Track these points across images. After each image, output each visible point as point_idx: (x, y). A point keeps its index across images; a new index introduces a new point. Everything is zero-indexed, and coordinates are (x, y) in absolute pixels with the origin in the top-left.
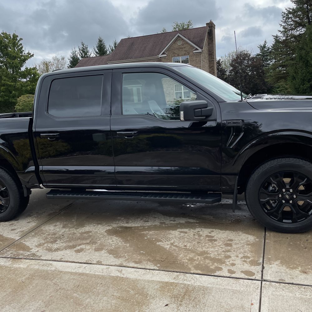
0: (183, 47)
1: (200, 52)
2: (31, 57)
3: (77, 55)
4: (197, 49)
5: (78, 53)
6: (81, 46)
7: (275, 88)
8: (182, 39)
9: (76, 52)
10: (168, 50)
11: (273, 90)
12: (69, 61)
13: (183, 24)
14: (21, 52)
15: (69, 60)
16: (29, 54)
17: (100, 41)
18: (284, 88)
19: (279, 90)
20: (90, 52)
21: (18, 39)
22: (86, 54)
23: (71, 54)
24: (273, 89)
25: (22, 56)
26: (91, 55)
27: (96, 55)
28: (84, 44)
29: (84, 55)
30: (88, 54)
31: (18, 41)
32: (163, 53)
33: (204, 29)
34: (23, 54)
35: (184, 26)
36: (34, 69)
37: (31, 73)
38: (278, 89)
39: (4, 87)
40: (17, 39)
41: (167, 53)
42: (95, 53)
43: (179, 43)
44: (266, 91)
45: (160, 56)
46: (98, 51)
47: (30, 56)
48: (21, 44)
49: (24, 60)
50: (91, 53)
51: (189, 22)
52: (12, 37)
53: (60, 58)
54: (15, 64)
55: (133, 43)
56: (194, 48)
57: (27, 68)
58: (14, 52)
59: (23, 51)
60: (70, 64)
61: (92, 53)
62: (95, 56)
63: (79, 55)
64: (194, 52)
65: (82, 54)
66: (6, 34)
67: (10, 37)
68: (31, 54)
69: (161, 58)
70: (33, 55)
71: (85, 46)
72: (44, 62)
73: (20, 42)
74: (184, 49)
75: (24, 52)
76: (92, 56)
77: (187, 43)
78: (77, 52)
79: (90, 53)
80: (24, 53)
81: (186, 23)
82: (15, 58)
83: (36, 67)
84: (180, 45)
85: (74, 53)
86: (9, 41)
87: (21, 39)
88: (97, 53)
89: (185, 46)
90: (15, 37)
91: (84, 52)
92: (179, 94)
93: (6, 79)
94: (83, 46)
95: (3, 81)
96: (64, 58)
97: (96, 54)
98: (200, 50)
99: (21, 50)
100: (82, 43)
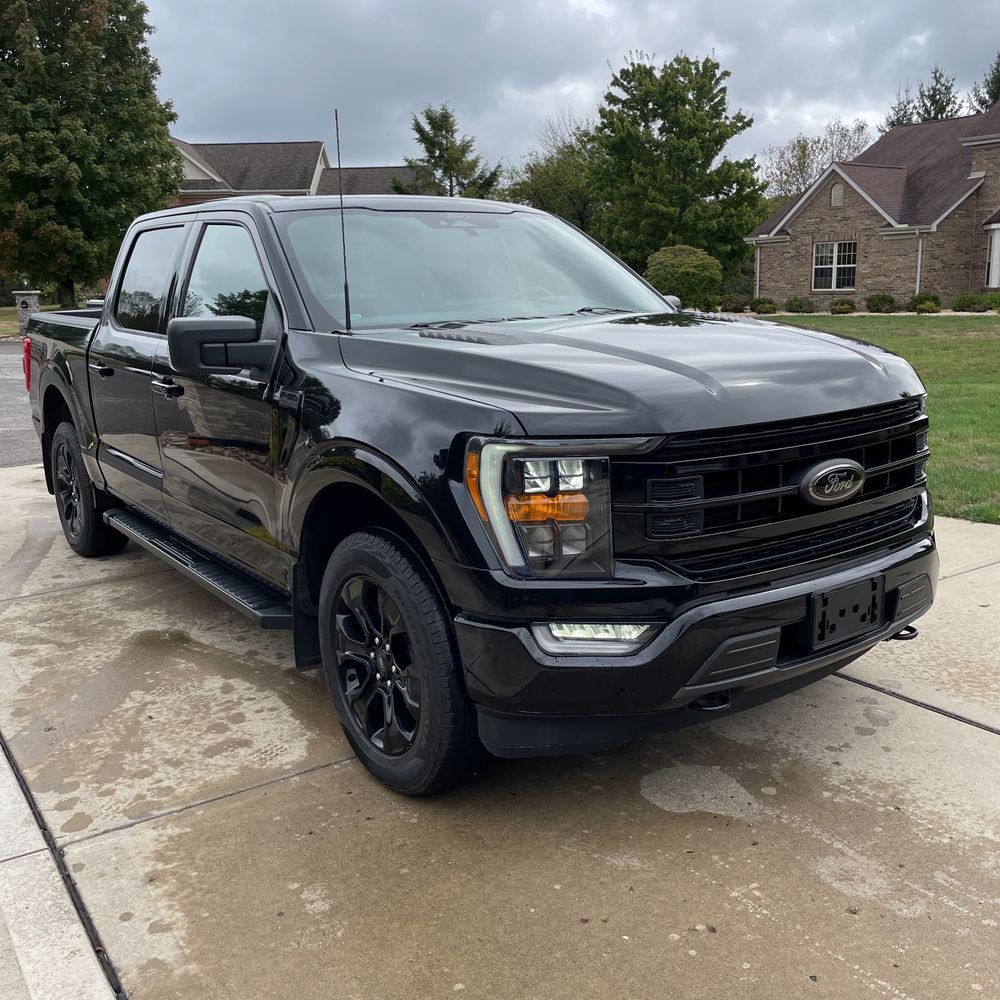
2: (743, 128)
3: (911, 114)
5: (915, 107)
6: (930, 84)
9: (909, 103)
14: (718, 115)
15: (879, 130)
16: (739, 118)
20: (958, 102)
21: (718, 73)
22: (942, 109)
23: (892, 113)
25: (717, 126)
26: (959, 114)
27: (978, 112)
28: (941, 76)
29: (933, 113)
30: (948, 109)
31: (717, 82)
34: (722, 120)
36: (749, 164)
37: (731, 177)
39: (649, 221)
40: (714, 75)
42: (975, 104)
46: (987, 97)
47: (739, 125)
48: (723, 90)
49: (720, 141)
50: (960, 107)
52: (701, 69)
53: (852, 127)
57: (726, 163)
58: (694, 115)
59: (725, 110)
62: (972, 113)
63: (918, 113)
65: (927, 111)
66: (687, 60)
67: (697, 68)
68: (745, 117)
70: (749, 124)
71: (943, 80)
73: (723, 84)
75: (724, 114)
76: (964, 112)
78: (911, 105)
79: (957, 107)
80: (727, 118)
82: (693, 132)
83: (752, 159)
85: (901, 108)
86: (690, 82)
87: (726, 74)
88: (982, 102)
90: (710, 67)
91: (934, 102)
93: (658, 197)
94: (938, 81)
95: (647, 202)
96: (863, 127)
97: (978, 108)
99: (717, 111)
100: (935, 73)
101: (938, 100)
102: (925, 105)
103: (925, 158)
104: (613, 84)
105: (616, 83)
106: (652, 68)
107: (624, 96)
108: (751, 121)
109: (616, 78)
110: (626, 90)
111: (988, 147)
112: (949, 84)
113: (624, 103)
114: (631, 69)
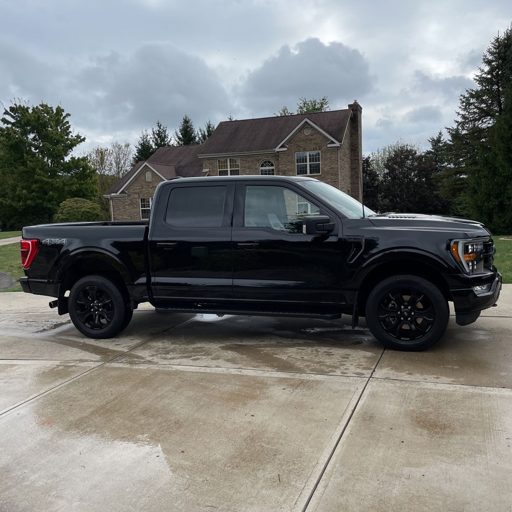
0: (311, 137)
1: (338, 147)
2: (81, 141)
3: (149, 141)
4: (333, 142)
5: (151, 138)
6: (156, 129)
7: (455, 204)
8: (312, 127)
9: (147, 136)
10: (289, 141)
11: (452, 207)
12: (136, 149)
13: (314, 102)
14: (68, 134)
15: (136, 147)
16: (78, 137)
17: (186, 122)
18: (467, 205)
19: (461, 208)
20: (169, 137)
21: (64, 114)
22: (163, 140)
23: (140, 140)
24: (451, 205)
25: (68, 139)
27: (178, 142)
28: (161, 125)
29: (159, 141)
30: (166, 140)
31: (64, 118)
32: (283, 146)
33: (345, 113)
34: (70, 137)
35: (315, 105)
36: (84, 159)
37: (80, 165)
38: (459, 207)
39: (37, 185)
40: (62, 115)
41: (287, 146)
42: (177, 139)
43: (307, 132)
44: (440, 207)
45: (277, 149)
46: (181, 136)
47: (79, 140)
48: (68, 122)
49: (71, 146)
50: (171, 139)
51: (323, 100)
52: (55, 111)
53: (123, 145)
54: (56, 151)
55: (237, 129)
56: (329, 140)
57: (73, 158)
58: (56, 133)
59: (70, 132)
60: (137, 154)
61: (173, 139)
62: (176, 143)
63: (153, 141)
64: (329, 146)
65: (156, 140)
66: (46, 106)
67: (53, 112)
68: (81, 137)
69: (278, 152)
70: (84, 140)
71: (162, 127)
72: (98, 150)
73: (67, 119)
74: (313, 141)
75: (71, 134)
76: (171, 143)
77: (319, 132)
78: (149, 137)
79: (169, 139)
80: (72, 136)
81: (318, 101)
82: (57, 142)
83: (86, 157)
84: (307, 136)
85: (144, 138)
86: (51, 117)
87: (68, 115)
88: (179, 138)
89: (315, 136)
90: (60, 111)
91: (159, 136)
92: (303, 207)
93: (42, 173)
94: (160, 128)
95: (36, 176)
96: (128, 145)
97: (178, 140)
98: (338, 144)
99: (66, 131)
100: (158, 124)
101: (161, 136)
102: (155, 138)
103: (179, 162)
104: (5, 113)
105: (6, 113)
106: (28, 108)
107: (13, 121)
108: (84, 139)
109: (6, 111)
110: (12, 117)
111: (209, 159)
112: (164, 129)
113: (13, 124)
114: (15, 107)
